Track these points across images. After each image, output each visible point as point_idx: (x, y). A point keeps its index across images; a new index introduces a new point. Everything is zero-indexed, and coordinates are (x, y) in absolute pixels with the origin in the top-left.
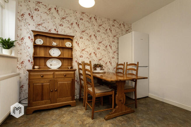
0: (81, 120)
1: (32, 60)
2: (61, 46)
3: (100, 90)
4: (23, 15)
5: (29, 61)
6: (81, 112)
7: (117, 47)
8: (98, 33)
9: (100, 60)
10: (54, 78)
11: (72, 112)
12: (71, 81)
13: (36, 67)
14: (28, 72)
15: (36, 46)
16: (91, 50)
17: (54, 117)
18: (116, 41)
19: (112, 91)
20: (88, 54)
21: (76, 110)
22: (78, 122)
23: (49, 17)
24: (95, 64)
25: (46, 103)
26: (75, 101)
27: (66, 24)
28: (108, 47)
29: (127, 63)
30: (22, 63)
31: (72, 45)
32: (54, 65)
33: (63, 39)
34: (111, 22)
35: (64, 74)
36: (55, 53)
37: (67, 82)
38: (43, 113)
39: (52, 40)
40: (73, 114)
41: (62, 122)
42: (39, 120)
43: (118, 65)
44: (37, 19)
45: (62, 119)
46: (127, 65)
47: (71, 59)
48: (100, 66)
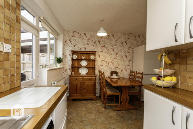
0: (97, 108)
1: (71, 69)
2: (87, 59)
3: (111, 91)
4: (66, 41)
5: (69, 69)
6: (99, 104)
7: (132, 56)
8: (115, 46)
9: (116, 67)
10: (83, 81)
11: (93, 103)
12: (93, 83)
13: (73, 73)
14: (69, 77)
15: (73, 60)
16: (109, 60)
17: (83, 104)
18: (131, 51)
19: (119, 92)
20: (107, 63)
21: (96, 102)
22: (96, 109)
23: (80, 40)
24: (112, 71)
25: (79, 96)
26: (96, 97)
27: (91, 43)
28: (124, 57)
29: (137, 71)
30: (66, 70)
31: (95, 58)
32: (83, 72)
33: (89, 54)
34: (127, 36)
35: (89, 78)
36: (84, 63)
37: (91, 83)
38: (77, 102)
39: (82, 55)
40: (93, 105)
41: (87, 108)
42: (75, 105)
43: (131, 72)
44: (74, 43)
45: (87, 106)
46: (137, 73)
47: (94, 68)
48: (116, 73)
